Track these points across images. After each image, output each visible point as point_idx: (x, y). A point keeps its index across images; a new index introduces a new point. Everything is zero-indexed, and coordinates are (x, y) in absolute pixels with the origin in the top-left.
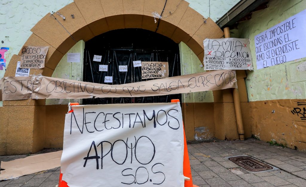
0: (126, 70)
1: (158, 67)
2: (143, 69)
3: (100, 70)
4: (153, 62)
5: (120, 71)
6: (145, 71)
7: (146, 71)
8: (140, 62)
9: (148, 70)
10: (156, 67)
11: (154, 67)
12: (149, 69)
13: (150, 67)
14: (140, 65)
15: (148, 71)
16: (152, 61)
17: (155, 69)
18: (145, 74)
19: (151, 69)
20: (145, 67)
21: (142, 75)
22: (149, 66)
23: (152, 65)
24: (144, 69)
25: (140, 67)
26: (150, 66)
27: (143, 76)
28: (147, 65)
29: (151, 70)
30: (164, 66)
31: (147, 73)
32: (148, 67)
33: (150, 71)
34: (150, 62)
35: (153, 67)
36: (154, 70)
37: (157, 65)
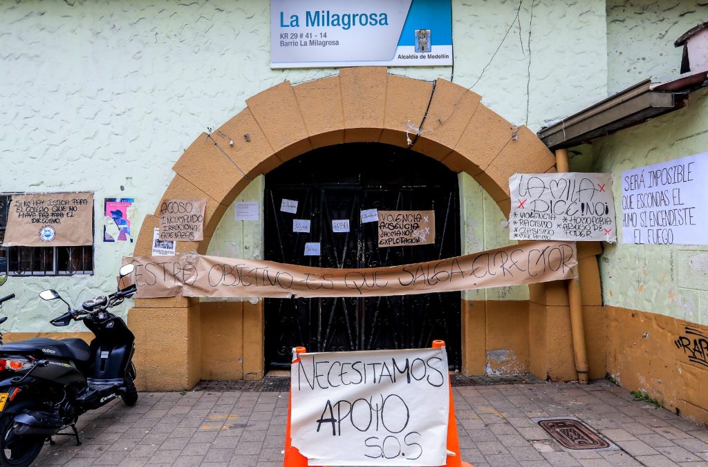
0: (347, 230)
1: (413, 223)
2: (380, 227)
3: (295, 230)
4: (402, 212)
5: (334, 230)
6: (385, 230)
7: (388, 230)
8: (375, 211)
9: (392, 228)
10: (407, 222)
11: (405, 223)
12: (394, 227)
13: (396, 222)
14: (376, 219)
15: (391, 231)
16: (399, 209)
17: (407, 226)
18: (387, 238)
19: (398, 226)
20: (386, 222)
21: (380, 239)
22: (393, 219)
23: (401, 217)
24: (384, 226)
25: (376, 223)
26: (396, 220)
27: (381, 242)
28: (390, 218)
29: (398, 229)
30: (426, 219)
31: (389, 234)
32: (392, 222)
33: (396, 230)
34: (396, 213)
35: (401, 223)
36: (404, 230)
37: (411, 218)
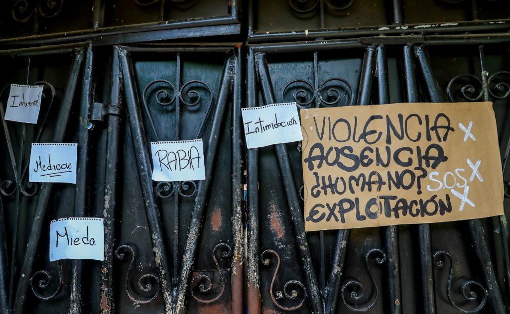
0: (197, 173)
1: (424, 144)
2: (310, 160)
3: (35, 177)
4: (382, 109)
5: (158, 176)
6: (326, 171)
7: (335, 172)
8: (289, 110)
9: (350, 163)
10: (405, 142)
11: (396, 144)
12: (360, 160)
13: (362, 144)
14: (294, 134)
15: (346, 175)
16: (373, 99)
17: (404, 157)
18: (332, 199)
19: (372, 156)
20: (327, 143)
21: (310, 202)
22: (351, 134)
23: (380, 126)
24: (323, 158)
25: (293, 148)
26: (364, 136)
27: (313, 212)
28: (342, 131)
29: (373, 167)
30: (466, 131)
31: (340, 187)
32: (350, 143)
33: (367, 171)
34: (363, 111)
35: (382, 145)
36: (395, 168)
37: (414, 128)
